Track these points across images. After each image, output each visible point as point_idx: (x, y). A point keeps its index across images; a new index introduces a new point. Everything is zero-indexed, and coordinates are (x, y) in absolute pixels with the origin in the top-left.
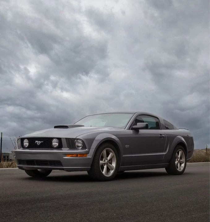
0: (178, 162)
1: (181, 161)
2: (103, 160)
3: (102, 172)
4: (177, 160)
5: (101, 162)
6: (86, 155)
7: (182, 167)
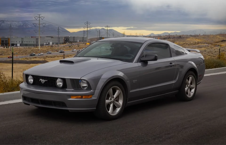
0: (188, 88)
1: (191, 87)
2: (110, 99)
3: (108, 111)
4: (187, 86)
5: (107, 101)
6: (91, 96)
7: (192, 92)
